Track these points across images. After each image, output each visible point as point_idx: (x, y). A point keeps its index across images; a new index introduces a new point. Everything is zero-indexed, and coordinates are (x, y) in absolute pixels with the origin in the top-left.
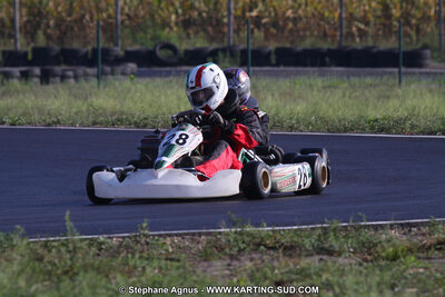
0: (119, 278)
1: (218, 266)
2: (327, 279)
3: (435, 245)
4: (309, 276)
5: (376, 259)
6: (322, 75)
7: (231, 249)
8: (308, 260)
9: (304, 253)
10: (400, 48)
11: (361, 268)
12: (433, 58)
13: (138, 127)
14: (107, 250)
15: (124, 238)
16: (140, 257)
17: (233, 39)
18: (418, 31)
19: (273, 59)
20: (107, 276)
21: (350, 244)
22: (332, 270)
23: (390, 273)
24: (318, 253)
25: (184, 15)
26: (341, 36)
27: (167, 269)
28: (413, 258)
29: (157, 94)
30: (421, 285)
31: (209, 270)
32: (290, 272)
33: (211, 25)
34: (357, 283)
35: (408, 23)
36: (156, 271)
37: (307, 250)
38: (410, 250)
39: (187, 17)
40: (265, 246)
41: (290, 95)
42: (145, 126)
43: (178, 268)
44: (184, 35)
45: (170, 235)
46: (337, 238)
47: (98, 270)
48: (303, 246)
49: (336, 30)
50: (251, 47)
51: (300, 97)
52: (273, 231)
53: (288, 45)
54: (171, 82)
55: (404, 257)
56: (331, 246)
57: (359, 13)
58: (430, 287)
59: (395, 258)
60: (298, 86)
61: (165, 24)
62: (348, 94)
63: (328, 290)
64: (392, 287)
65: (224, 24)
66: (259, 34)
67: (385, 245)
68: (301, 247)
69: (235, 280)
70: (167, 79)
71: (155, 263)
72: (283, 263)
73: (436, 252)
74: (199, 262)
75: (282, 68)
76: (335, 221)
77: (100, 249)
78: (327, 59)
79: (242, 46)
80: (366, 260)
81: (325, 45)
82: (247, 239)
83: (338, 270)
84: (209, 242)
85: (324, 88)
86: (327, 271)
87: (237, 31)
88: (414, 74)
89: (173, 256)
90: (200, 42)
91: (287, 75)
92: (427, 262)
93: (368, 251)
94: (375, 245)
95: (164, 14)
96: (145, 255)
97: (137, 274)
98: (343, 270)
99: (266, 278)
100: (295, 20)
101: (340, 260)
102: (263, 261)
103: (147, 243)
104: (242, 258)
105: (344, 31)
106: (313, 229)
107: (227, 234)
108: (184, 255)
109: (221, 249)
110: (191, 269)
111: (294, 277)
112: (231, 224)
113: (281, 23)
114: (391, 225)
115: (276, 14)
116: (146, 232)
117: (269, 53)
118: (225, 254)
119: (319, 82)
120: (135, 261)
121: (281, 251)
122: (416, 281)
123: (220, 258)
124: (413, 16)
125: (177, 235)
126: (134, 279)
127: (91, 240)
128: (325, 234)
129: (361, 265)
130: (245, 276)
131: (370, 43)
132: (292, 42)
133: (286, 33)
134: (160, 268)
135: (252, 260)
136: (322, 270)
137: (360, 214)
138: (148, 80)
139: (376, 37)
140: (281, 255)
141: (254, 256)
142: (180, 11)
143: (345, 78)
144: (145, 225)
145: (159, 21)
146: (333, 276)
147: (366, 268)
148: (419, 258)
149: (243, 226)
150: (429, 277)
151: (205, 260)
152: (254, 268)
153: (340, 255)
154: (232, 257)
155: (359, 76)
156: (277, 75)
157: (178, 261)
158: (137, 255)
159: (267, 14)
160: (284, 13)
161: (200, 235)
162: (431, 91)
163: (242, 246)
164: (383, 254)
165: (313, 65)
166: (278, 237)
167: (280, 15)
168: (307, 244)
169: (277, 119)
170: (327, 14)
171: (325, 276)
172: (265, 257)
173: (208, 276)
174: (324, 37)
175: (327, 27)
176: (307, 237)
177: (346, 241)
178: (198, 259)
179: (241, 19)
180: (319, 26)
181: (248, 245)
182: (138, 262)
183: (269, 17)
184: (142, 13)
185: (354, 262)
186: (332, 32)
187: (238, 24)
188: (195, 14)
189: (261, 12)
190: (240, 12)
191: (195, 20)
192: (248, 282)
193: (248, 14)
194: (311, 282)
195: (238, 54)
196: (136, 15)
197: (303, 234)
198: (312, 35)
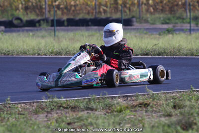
1: (42, 117)
2: (91, 122)
3: (138, 105)
4: (83, 120)
5: (112, 112)
6: (87, 30)
7: (47, 109)
8: (82, 113)
9: (80, 110)
10: (122, 18)
11: (106, 116)
12: (137, 22)
13: (5, 55)
16: (7, 113)
17: (47, 15)
18: (130, 10)
19: (66, 23)
21: (101, 106)
22: (93, 117)
23: (118, 118)
24: (86, 110)
25: (25, 4)
26: (96, 12)
27: (19, 118)
28: (129, 111)
29: (14, 40)
30: (132, 123)
31: (38, 118)
32: (74, 118)
33: (38, 9)
34: (104, 123)
35: (125, 6)
36: (14, 119)
37: (82, 109)
38: (127, 108)
39: (27, 5)
40: (63, 107)
41: (73, 39)
42: (8, 55)
43: (23, 118)
44: (25, 13)
45: (20, 103)
46: (95, 103)
48: (80, 107)
49: (93, 10)
50: (56, 18)
51: (78, 40)
52: (66, 100)
53: (72, 17)
54: (20, 35)
55: (125, 110)
56: (92, 106)
57: (103, 2)
58: (136, 124)
59: (121, 111)
60: (77, 36)
61: (17, 9)
62: (99, 38)
63: (91, 126)
64: (120, 124)
65: (43, 8)
66: (59, 12)
67: (116, 105)
68: (79, 107)
69: (49, 123)
70: (18, 34)
71: (13, 116)
72: (71, 115)
73: (139, 108)
74: (33, 115)
75: (69, 27)
76: (94, 95)
78: (90, 23)
79: (52, 18)
80: (108, 112)
81: (88, 17)
82: (55, 104)
83: (95, 117)
84: (38, 106)
85: (89, 36)
86: (91, 117)
87: (49, 11)
88: (128, 29)
89: (22, 113)
90: (32, 17)
91: (72, 31)
92: (135, 112)
93: (109, 108)
94: (112, 106)
95: (16, 4)
96: (9, 112)
97: (5, 121)
98: (98, 117)
99: (63, 121)
100: (75, 6)
101: (97, 113)
102: (62, 114)
103: (10, 107)
104: (53, 113)
105: (97, 10)
106: (84, 99)
107: (46, 102)
108: (26, 112)
109: (43, 109)
110: (29, 118)
111: (76, 121)
112: (47, 97)
113: (69, 7)
114: (119, 97)
115: (67, 3)
116: (9, 102)
117: (64, 21)
118: (45, 111)
119: (86, 33)
120: (4, 115)
121: (70, 109)
122: (130, 121)
123: (43, 113)
124: (128, 3)
125: (23, 103)
126: (4, 123)
128: (89, 101)
129: (105, 114)
130: (54, 121)
131: (109, 15)
132: (74, 16)
133: (71, 12)
134: (16, 118)
135: (57, 113)
136: (88, 117)
137: (105, 92)
138: (9, 34)
139: (111, 13)
140: (70, 111)
141: (58, 111)
142: (23, 3)
143: (98, 31)
144: (9, 99)
145: (14, 7)
146: (93, 120)
147: (108, 116)
148: (131, 111)
149: (53, 98)
150: (136, 119)
151: (36, 114)
152: (58, 117)
153: (96, 110)
154: (48, 112)
156: (68, 30)
157: (24, 115)
158: (5, 113)
159: (62, 3)
160: (70, 3)
161: (33, 103)
162: (136, 36)
163: (53, 107)
164: (116, 110)
165: (83, 26)
166: (69, 103)
167: (68, 4)
168: (82, 106)
169: (67, 50)
170: (89, 3)
171: (90, 120)
172: (63, 112)
173: (38, 121)
174: (88, 13)
175: (89, 9)
176: (81, 103)
177: (99, 104)
178: (33, 113)
179: (51, 6)
180: (86, 8)
181: (55, 107)
182: (6, 116)
183: (63, 4)
184: (6, 4)
185: (102, 113)
186: (92, 11)
187: (50, 8)
188: (30, 4)
189: (59, 3)
190: (50, 3)
191: (30, 7)
192: (55, 124)
193: (54, 4)
194: (84, 123)
195: (50, 21)
196: (4, 5)
197: (80, 101)
198: (83, 12)
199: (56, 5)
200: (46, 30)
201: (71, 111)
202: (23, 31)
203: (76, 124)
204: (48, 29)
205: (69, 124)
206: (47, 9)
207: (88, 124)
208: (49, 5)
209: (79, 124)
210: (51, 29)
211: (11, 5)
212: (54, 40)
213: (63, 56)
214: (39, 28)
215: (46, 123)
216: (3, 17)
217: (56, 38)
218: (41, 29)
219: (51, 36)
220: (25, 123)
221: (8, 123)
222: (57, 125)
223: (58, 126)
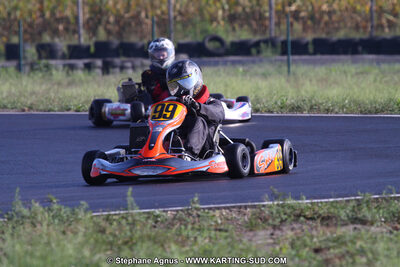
0: (174, 247)
1: (262, 236)
2: (361, 247)
4: (345, 243)
6: (354, 62)
7: (274, 220)
8: (344, 229)
9: (340, 223)
11: (392, 236)
14: (162, 222)
15: (177, 211)
16: (193, 229)
17: (274, 32)
19: (311, 48)
20: (162, 246)
21: (380, 215)
22: (365, 237)
24: (353, 223)
25: (230, 10)
26: (372, 27)
27: (216, 239)
31: (254, 239)
32: (328, 240)
33: (255, 20)
34: (388, 249)
36: (207, 241)
37: (342, 220)
39: (232, 12)
41: (326, 80)
43: (226, 238)
44: (230, 28)
45: (218, 208)
46: (369, 209)
47: (154, 240)
48: (339, 216)
49: (367, 21)
50: (290, 38)
51: (336, 82)
52: (312, 203)
53: (324, 36)
54: (219, 70)
56: (364, 216)
57: (387, 6)
60: (334, 73)
62: (378, 79)
63: (362, 256)
65: (265, 18)
66: (298, 26)
68: (337, 217)
69: (277, 248)
70: (216, 69)
71: (206, 234)
72: (321, 232)
74: (246, 232)
75: (318, 57)
76: (367, 194)
77: (156, 222)
78: (360, 48)
79: (283, 38)
80: (396, 229)
81: (357, 36)
82: (288, 211)
83: (371, 238)
84: (254, 214)
85: (357, 74)
86: (361, 238)
87: (278, 24)
89: (222, 227)
90: (244, 35)
91: (323, 63)
93: (397, 220)
95: (212, 10)
96: (196, 226)
97: (190, 243)
98: (376, 238)
99: (305, 246)
100: (330, 13)
101: (373, 229)
102: (303, 231)
103: (199, 216)
104: (284, 228)
105: (375, 22)
106: (348, 201)
107: (270, 207)
108: (231, 226)
109: (265, 220)
110: (237, 238)
111: (331, 244)
112: (273, 197)
113: (317, 15)
115: (313, 7)
116: (198, 206)
117: (307, 44)
118: (269, 224)
119: (352, 69)
120: (188, 232)
121: (319, 221)
123: (264, 228)
125: (225, 208)
126: (187, 248)
127: (148, 213)
128: (358, 205)
129: (391, 232)
130: (287, 245)
131: (398, 33)
132: (328, 33)
133: (322, 25)
134: (210, 238)
135: (293, 229)
137: (390, 187)
140: (319, 225)
141: (295, 226)
142: (227, 7)
143: (375, 65)
144: (196, 199)
145: (207, 16)
146: (366, 243)
147: (396, 236)
149: (284, 199)
151: (251, 230)
152: (295, 238)
153: (372, 224)
154: (274, 227)
155: (389, 62)
156: (314, 63)
157: (226, 231)
159: (304, 8)
160: (320, 7)
161: (246, 207)
163: (284, 217)
165: (345, 53)
166: (317, 209)
167: (316, 9)
168: (343, 215)
169: (314, 102)
170: (358, 7)
171: (359, 243)
172: (305, 227)
173: (254, 244)
174: (357, 27)
175: (359, 19)
176: (343, 208)
177: (378, 211)
178: (245, 229)
179: (281, 14)
180: (352, 18)
181: (290, 216)
182: (190, 233)
183: (307, 10)
184: (192, 9)
185: (385, 230)
186: (364, 23)
187: (279, 18)
188: (240, 9)
189: (299, 6)
190: (280, 7)
191: (240, 15)
192: (290, 250)
193: (288, 9)
194: (347, 249)
195: (279, 44)
196: (187, 11)
197: (338, 206)
198: (345, 26)
199: (291, 12)
200: (271, 62)
201: (322, 224)
202: (225, 63)
203: (332, 251)
204: (276, 60)
205: (317, 251)
206: (274, 20)
207: (355, 252)
208: (277, 12)
209: (337, 251)
210: (282, 61)
211: (200, 10)
212: (288, 81)
213: (306, 114)
214: (256, 59)
215: (271, 248)
216: (186, 36)
217: (292, 78)
218: (261, 61)
219: (280, 73)
220: (230, 249)
221: (195, 248)
222: (293, 253)
223: (295, 255)
